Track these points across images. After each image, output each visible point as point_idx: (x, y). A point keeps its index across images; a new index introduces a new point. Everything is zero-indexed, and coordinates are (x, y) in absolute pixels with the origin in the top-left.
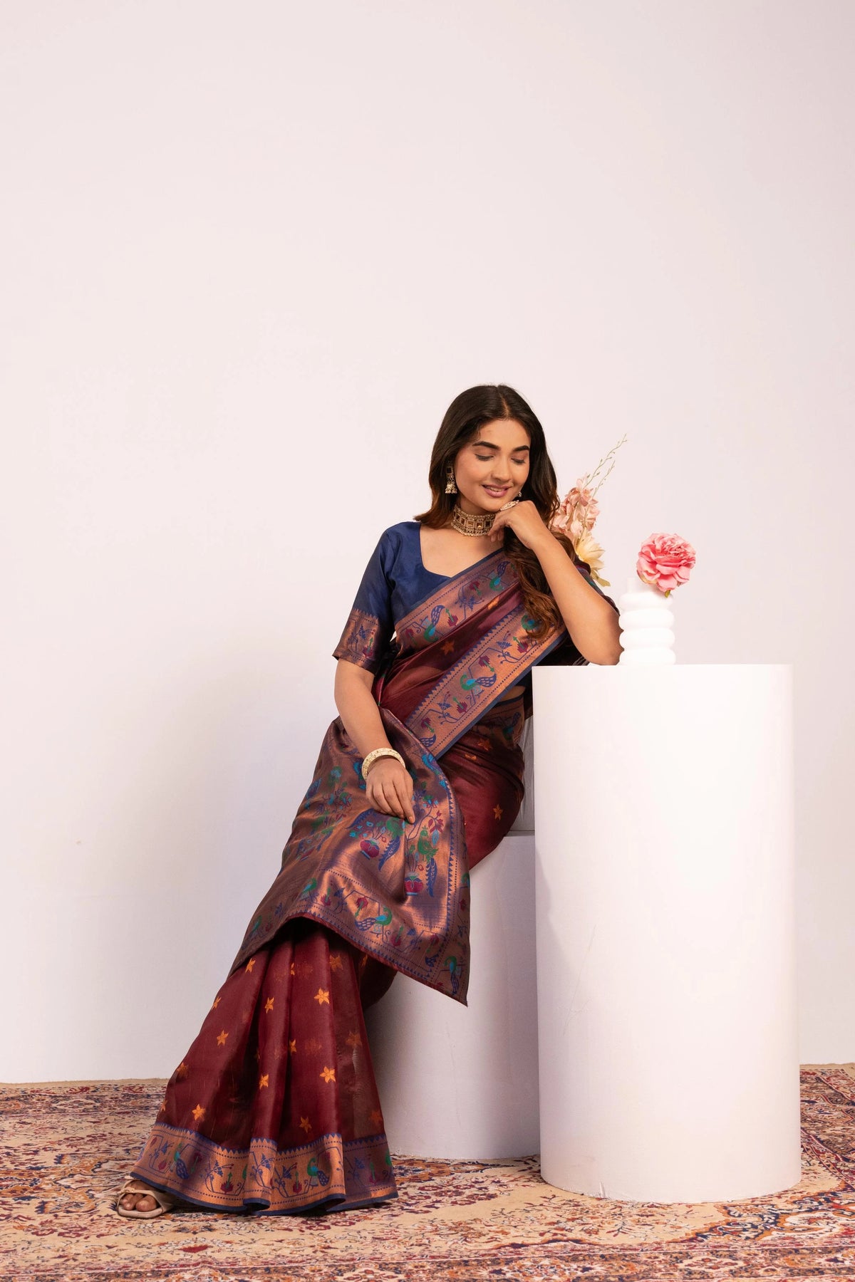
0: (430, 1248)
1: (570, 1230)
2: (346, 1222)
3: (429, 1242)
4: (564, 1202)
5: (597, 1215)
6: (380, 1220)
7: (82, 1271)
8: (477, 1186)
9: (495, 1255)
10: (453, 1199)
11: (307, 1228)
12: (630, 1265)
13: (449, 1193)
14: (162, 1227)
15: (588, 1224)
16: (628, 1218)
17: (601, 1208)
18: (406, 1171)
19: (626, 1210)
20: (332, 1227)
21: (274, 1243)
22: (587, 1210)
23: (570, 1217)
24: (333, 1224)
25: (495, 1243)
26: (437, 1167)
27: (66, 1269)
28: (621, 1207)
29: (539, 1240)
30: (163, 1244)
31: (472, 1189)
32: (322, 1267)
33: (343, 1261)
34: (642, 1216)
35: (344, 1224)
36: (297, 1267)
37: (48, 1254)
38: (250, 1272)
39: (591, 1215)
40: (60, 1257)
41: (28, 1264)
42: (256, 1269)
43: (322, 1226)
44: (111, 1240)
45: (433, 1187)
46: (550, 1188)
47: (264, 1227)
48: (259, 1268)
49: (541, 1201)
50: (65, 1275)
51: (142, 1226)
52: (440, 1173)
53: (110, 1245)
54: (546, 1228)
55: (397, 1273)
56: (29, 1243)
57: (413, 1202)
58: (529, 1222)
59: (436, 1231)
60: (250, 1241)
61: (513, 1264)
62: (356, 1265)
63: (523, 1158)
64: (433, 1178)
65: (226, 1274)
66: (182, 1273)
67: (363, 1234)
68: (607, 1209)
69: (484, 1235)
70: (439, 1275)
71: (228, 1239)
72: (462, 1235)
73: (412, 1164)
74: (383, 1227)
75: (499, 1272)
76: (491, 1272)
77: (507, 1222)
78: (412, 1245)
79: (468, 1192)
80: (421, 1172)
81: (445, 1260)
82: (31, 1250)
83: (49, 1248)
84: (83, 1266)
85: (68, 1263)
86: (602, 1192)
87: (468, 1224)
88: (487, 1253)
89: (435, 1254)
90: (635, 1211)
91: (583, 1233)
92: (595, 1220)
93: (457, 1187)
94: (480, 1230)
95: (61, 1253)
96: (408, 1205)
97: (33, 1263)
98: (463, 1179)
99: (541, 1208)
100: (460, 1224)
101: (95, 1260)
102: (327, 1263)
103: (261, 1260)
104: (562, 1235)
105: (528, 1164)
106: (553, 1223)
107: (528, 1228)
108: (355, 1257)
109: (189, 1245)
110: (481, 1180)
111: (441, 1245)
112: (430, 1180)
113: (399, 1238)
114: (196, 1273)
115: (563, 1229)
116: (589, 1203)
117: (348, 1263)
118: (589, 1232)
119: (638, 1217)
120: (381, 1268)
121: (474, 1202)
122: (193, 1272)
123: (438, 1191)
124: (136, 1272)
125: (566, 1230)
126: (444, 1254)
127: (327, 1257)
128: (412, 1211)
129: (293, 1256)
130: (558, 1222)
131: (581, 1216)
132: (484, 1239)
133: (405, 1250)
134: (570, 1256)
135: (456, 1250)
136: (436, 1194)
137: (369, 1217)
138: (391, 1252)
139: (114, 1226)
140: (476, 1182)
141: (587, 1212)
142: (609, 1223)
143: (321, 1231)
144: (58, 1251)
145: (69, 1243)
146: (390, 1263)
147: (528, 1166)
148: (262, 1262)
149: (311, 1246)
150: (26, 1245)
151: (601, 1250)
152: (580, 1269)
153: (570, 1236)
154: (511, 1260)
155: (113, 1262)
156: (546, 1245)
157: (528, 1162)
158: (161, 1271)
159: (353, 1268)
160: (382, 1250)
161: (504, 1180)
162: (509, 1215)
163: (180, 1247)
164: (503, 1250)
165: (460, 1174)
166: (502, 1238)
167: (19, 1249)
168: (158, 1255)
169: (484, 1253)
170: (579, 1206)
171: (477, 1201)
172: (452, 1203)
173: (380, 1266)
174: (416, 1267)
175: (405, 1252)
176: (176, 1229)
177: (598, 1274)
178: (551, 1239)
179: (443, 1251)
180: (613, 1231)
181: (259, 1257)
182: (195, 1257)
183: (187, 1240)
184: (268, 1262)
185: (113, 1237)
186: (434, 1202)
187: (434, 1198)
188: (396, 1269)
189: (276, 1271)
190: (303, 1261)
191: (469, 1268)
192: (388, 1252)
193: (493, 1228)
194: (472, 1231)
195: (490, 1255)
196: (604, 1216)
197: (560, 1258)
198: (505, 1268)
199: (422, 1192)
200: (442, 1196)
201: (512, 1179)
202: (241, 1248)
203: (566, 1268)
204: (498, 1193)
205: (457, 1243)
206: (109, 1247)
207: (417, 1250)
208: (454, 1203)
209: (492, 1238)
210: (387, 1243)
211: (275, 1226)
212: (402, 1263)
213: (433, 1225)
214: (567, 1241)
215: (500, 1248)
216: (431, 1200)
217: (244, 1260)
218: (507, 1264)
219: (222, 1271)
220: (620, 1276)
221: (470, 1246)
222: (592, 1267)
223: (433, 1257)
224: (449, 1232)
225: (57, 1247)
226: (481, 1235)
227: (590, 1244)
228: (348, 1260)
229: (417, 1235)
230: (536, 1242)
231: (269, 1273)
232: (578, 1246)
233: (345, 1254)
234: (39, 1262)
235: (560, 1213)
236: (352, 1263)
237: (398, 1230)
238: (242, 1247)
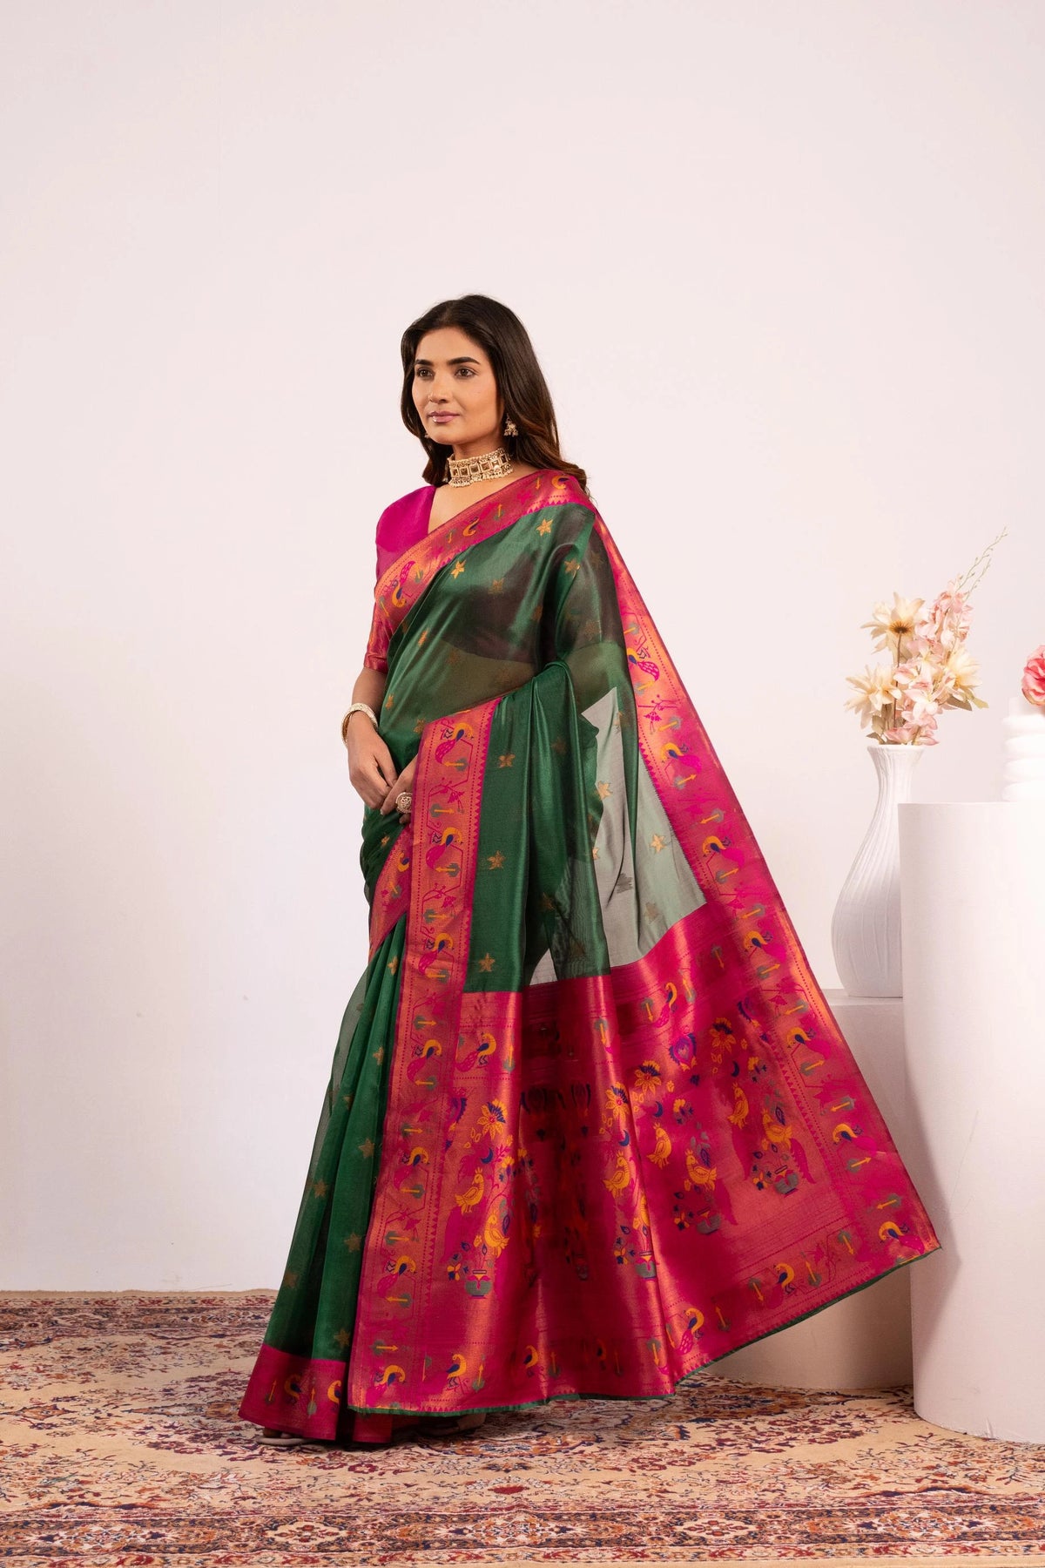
0: (786, 1495)
1: (952, 1477)
2: (684, 1461)
3: (784, 1487)
4: (944, 1441)
5: (984, 1458)
6: (724, 1459)
7: (377, 1513)
8: (838, 1421)
9: (864, 1504)
10: (811, 1436)
11: (639, 1468)
12: (1026, 1520)
13: (806, 1429)
14: (469, 1463)
15: (973, 1469)
16: (1021, 1463)
17: (989, 1451)
18: (753, 1402)
19: (1018, 1452)
20: (667, 1466)
21: (601, 1484)
22: (972, 1452)
23: (952, 1460)
24: (669, 1463)
25: (862, 1491)
26: (789, 1397)
27: (358, 1510)
28: (1012, 1449)
29: (916, 1487)
30: (471, 1483)
31: (833, 1425)
32: (658, 1514)
33: (682, 1507)
34: (1039, 1460)
35: (682, 1463)
36: (628, 1513)
37: (338, 1492)
38: (572, 1518)
39: (977, 1459)
40: (352, 1496)
41: (315, 1504)
42: (579, 1515)
43: (656, 1465)
44: (409, 1477)
45: (785, 1421)
46: (925, 1425)
47: (588, 1466)
48: (583, 1514)
49: (917, 1440)
50: (357, 1517)
51: (446, 1461)
52: (794, 1405)
53: (409, 1483)
54: (923, 1474)
55: (746, 1523)
56: (316, 1479)
57: (763, 1438)
58: (903, 1466)
59: (792, 1474)
60: (573, 1482)
61: (885, 1515)
62: (698, 1514)
63: (892, 1388)
64: (786, 1410)
65: (545, 1520)
66: (493, 1518)
67: (705, 1476)
68: (996, 1452)
69: (850, 1481)
70: (797, 1527)
71: (547, 1478)
72: (823, 1480)
73: (759, 1394)
74: (728, 1468)
75: (869, 1525)
76: (859, 1526)
77: (876, 1465)
78: (764, 1491)
79: (827, 1429)
80: (771, 1403)
81: (804, 1509)
82: (317, 1487)
83: (339, 1485)
84: (378, 1507)
85: (361, 1503)
86: (989, 1432)
87: (830, 1466)
88: (854, 1501)
89: (792, 1502)
90: (1030, 1455)
91: (967, 1479)
92: (982, 1465)
93: (813, 1422)
94: (845, 1474)
95: (353, 1492)
96: (757, 1442)
97: (320, 1503)
98: (821, 1414)
99: (916, 1448)
100: (821, 1466)
101: (392, 1500)
102: (663, 1510)
103: (585, 1504)
104: (943, 1481)
105: (898, 1396)
106: (932, 1468)
107: (902, 1473)
108: (696, 1504)
109: (501, 1485)
110: (842, 1414)
111: (799, 1492)
112: (782, 1412)
113: (748, 1482)
114: (510, 1519)
115: (943, 1475)
116: (974, 1445)
117: (688, 1510)
118: (976, 1479)
119: (1033, 1462)
120: (728, 1517)
121: (836, 1441)
122: (506, 1516)
123: (792, 1426)
124: (439, 1516)
125: (948, 1476)
126: (802, 1501)
127: (664, 1503)
128: (762, 1450)
129: (624, 1500)
130: (938, 1466)
131: (965, 1459)
132: (851, 1485)
133: (756, 1496)
134: (953, 1508)
135: (816, 1498)
136: (790, 1430)
137: (712, 1455)
138: (739, 1498)
139: (413, 1459)
140: (837, 1417)
141: (972, 1454)
142: (999, 1469)
143: (657, 1472)
144: (349, 1488)
145: (360, 1480)
146: (738, 1511)
147: (899, 1398)
148: (587, 1507)
149: (645, 1490)
150: (311, 1481)
151: (991, 1501)
152: (966, 1523)
153: (953, 1483)
154: (883, 1511)
155: (413, 1504)
156: (924, 1493)
157: (898, 1393)
158: (469, 1515)
159: (694, 1517)
160: (728, 1495)
161: (870, 1415)
162: (879, 1457)
163: (490, 1487)
164: (873, 1499)
165: (816, 1406)
166: (871, 1485)
167: (304, 1485)
168: (466, 1497)
169: (850, 1501)
170: (962, 1447)
171: (839, 1439)
172: (810, 1440)
173: (727, 1514)
174: (769, 1517)
175: (756, 1499)
176: (484, 1465)
177: (987, 1530)
178: (930, 1485)
179: (802, 1499)
180: (1004, 1478)
181: (584, 1501)
182: (508, 1499)
183: (498, 1479)
184: (593, 1507)
185: (413, 1473)
186: (787, 1439)
187: (788, 1435)
188: (746, 1518)
189: (604, 1517)
190: (637, 1507)
191: (832, 1519)
192: (735, 1497)
193: (860, 1472)
194: (835, 1475)
195: (856, 1504)
196: (992, 1460)
197: (942, 1510)
198: (876, 1521)
199: (773, 1427)
200: (797, 1432)
201: (881, 1413)
202: (562, 1490)
203: (949, 1522)
204: (864, 1430)
205: (818, 1489)
206: (408, 1486)
207: (770, 1497)
208: (812, 1441)
209: (859, 1484)
210: (734, 1487)
211: (601, 1464)
212: (754, 1512)
213: (786, 1467)
214: (949, 1489)
215: (868, 1497)
216: (783, 1437)
217: (566, 1504)
218: (878, 1515)
219: (539, 1516)
220: (1015, 1532)
221: (832, 1493)
222: (981, 1521)
223: (790, 1505)
224: (807, 1476)
225: (348, 1484)
226: (845, 1480)
227: (977, 1493)
228: (688, 1507)
229: (769, 1478)
230: (913, 1490)
231: (595, 1520)
232: (964, 1496)
233: (685, 1499)
234: (328, 1501)
235: (939, 1456)
236: (693, 1510)
237: (746, 1472)
238: (564, 1489)
